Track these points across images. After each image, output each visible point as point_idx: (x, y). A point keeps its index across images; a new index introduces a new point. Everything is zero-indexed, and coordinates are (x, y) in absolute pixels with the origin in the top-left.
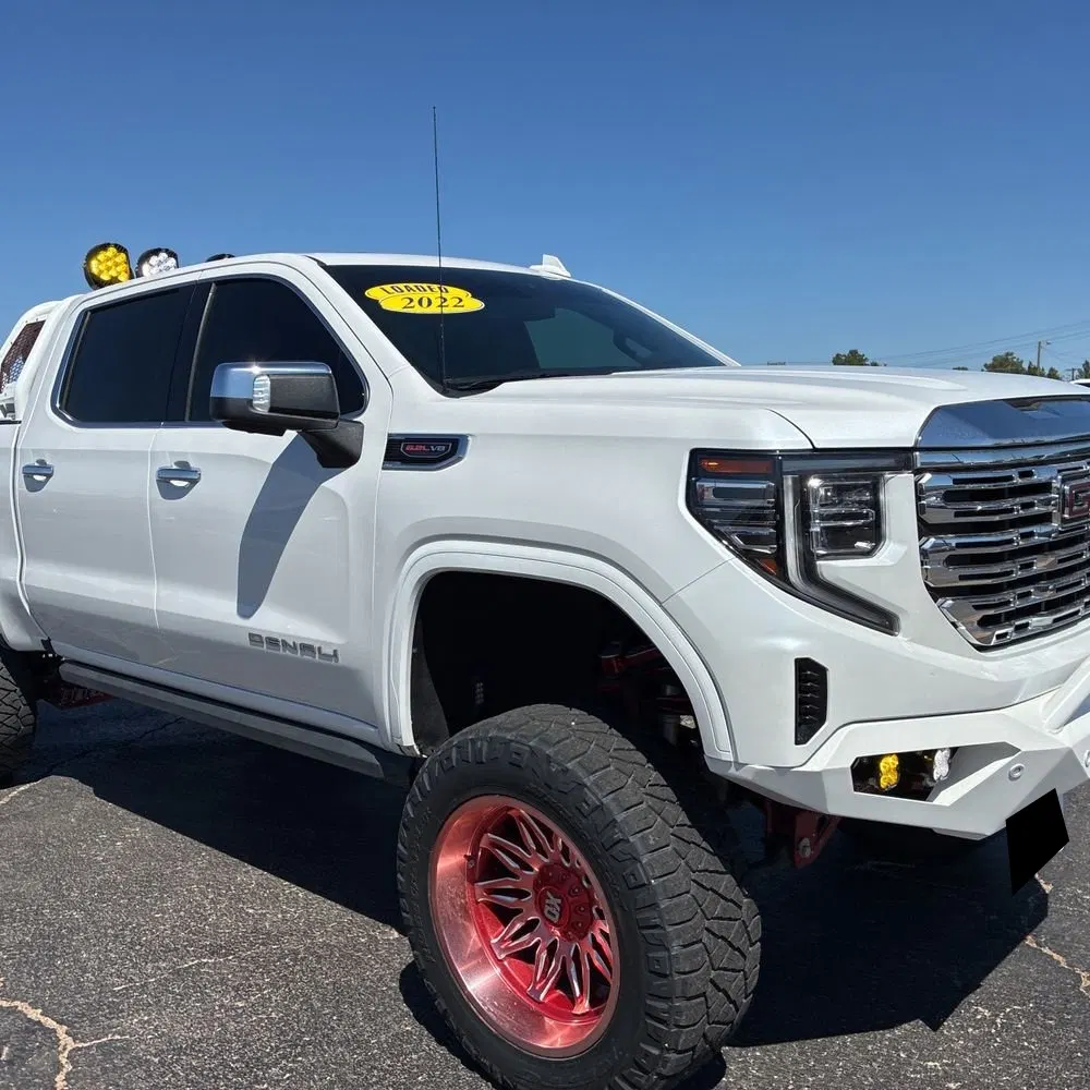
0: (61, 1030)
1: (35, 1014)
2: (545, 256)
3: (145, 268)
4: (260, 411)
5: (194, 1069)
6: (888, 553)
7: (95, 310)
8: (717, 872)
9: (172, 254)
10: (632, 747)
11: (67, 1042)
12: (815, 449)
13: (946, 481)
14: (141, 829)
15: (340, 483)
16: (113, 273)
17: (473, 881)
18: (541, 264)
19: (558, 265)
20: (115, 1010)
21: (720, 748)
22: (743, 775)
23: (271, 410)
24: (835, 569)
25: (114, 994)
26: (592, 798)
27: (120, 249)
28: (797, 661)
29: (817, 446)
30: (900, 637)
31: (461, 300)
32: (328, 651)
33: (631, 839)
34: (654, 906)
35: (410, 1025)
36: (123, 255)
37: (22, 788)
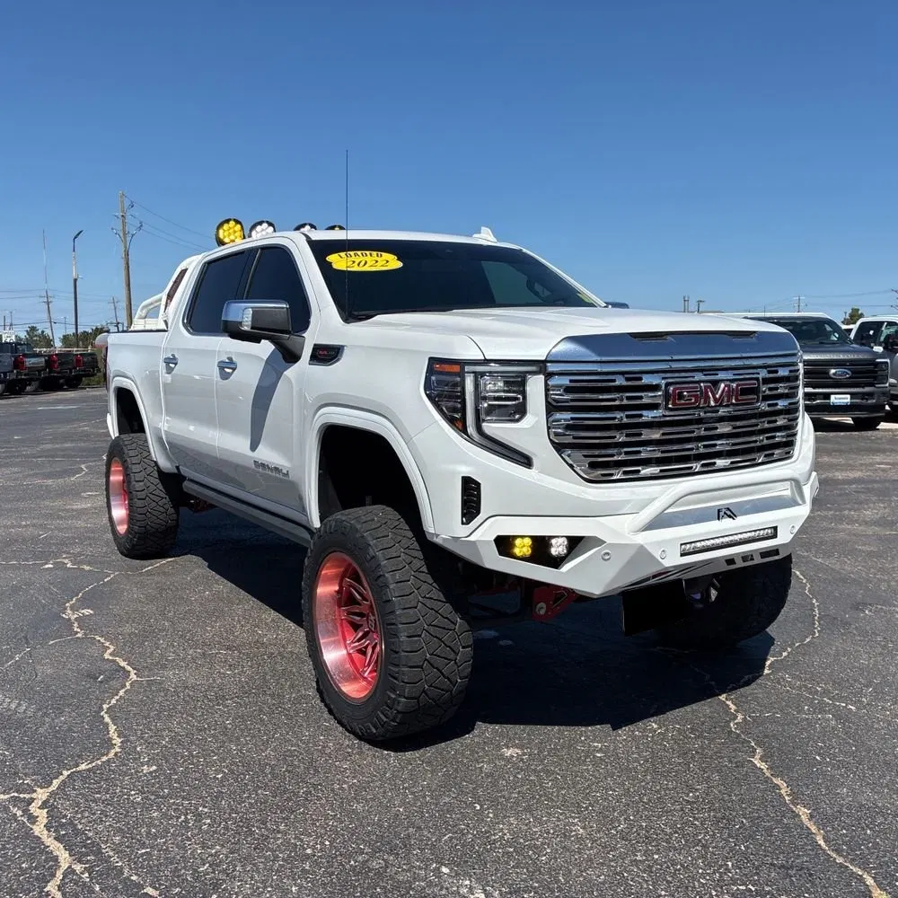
0: (133, 672)
1: (123, 664)
2: (483, 228)
3: (254, 233)
4: (246, 328)
5: (189, 695)
6: (528, 422)
7: (210, 263)
8: (440, 601)
9: (270, 224)
10: (408, 528)
11: (133, 677)
12: (485, 359)
13: (565, 381)
14: (223, 586)
15: (292, 372)
16: (232, 237)
17: (340, 606)
18: (480, 233)
19: (488, 234)
20: (164, 667)
21: (430, 526)
22: (438, 540)
23: (252, 328)
24: (493, 428)
25: (167, 660)
26: (371, 551)
27: (237, 222)
28: (463, 477)
29: (487, 358)
30: (533, 470)
31: (387, 262)
32: (285, 471)
33: (387, 575)
34: (393, 612)
35: (312, 692)
36: (239, 226)
37: (169, 560)
